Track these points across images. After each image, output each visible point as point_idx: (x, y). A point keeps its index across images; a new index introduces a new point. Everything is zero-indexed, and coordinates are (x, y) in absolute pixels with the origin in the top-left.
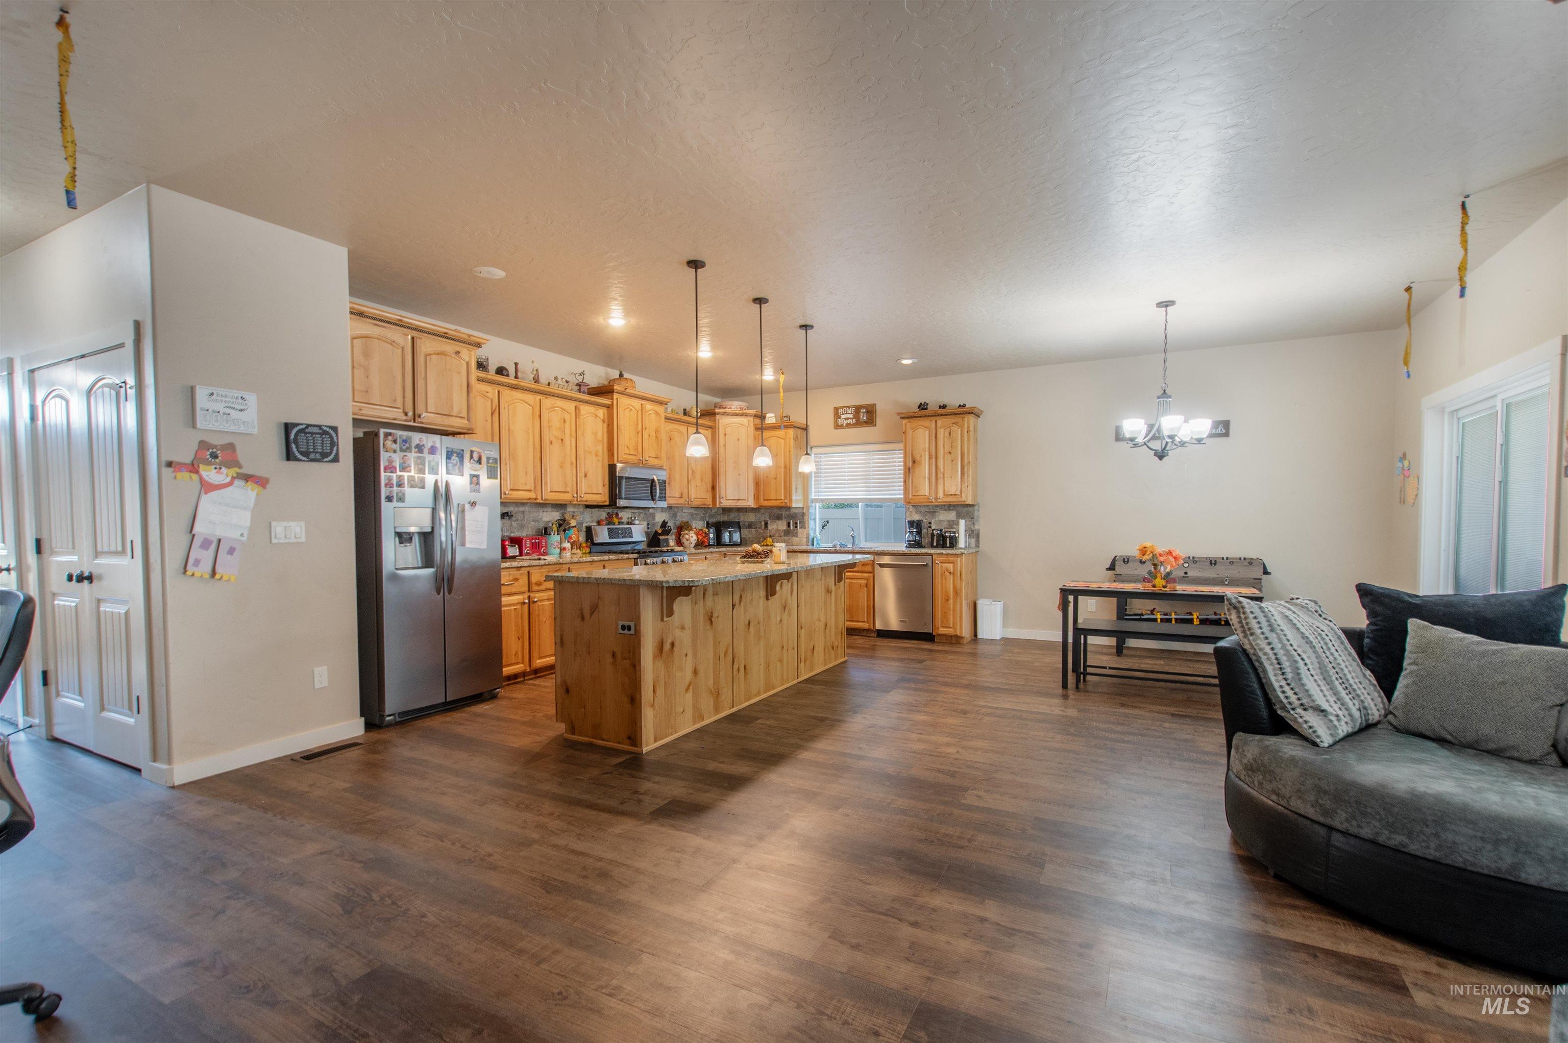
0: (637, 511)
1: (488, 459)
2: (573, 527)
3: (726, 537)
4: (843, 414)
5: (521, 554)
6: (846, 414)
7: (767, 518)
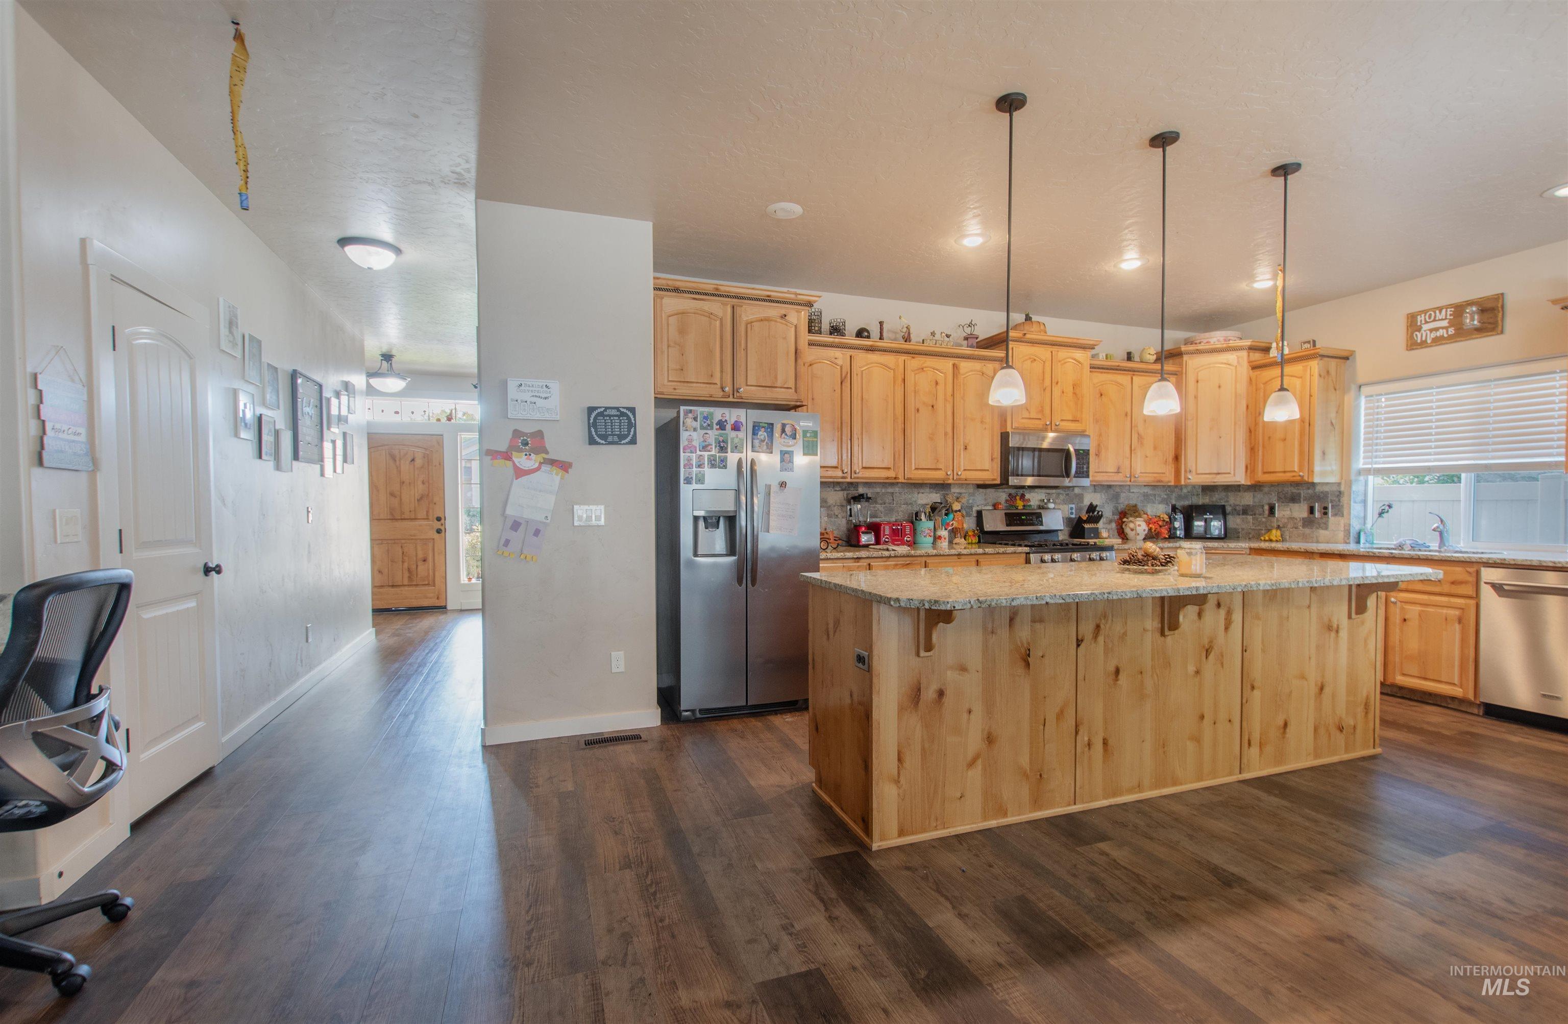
0: (1054, 491)
1: (805, 432)
2: (956, 511)
3: (1198, 525)
4: (1426, 322)
5: (878, 542)
6: (1435, 320)
7: (1274, 500)
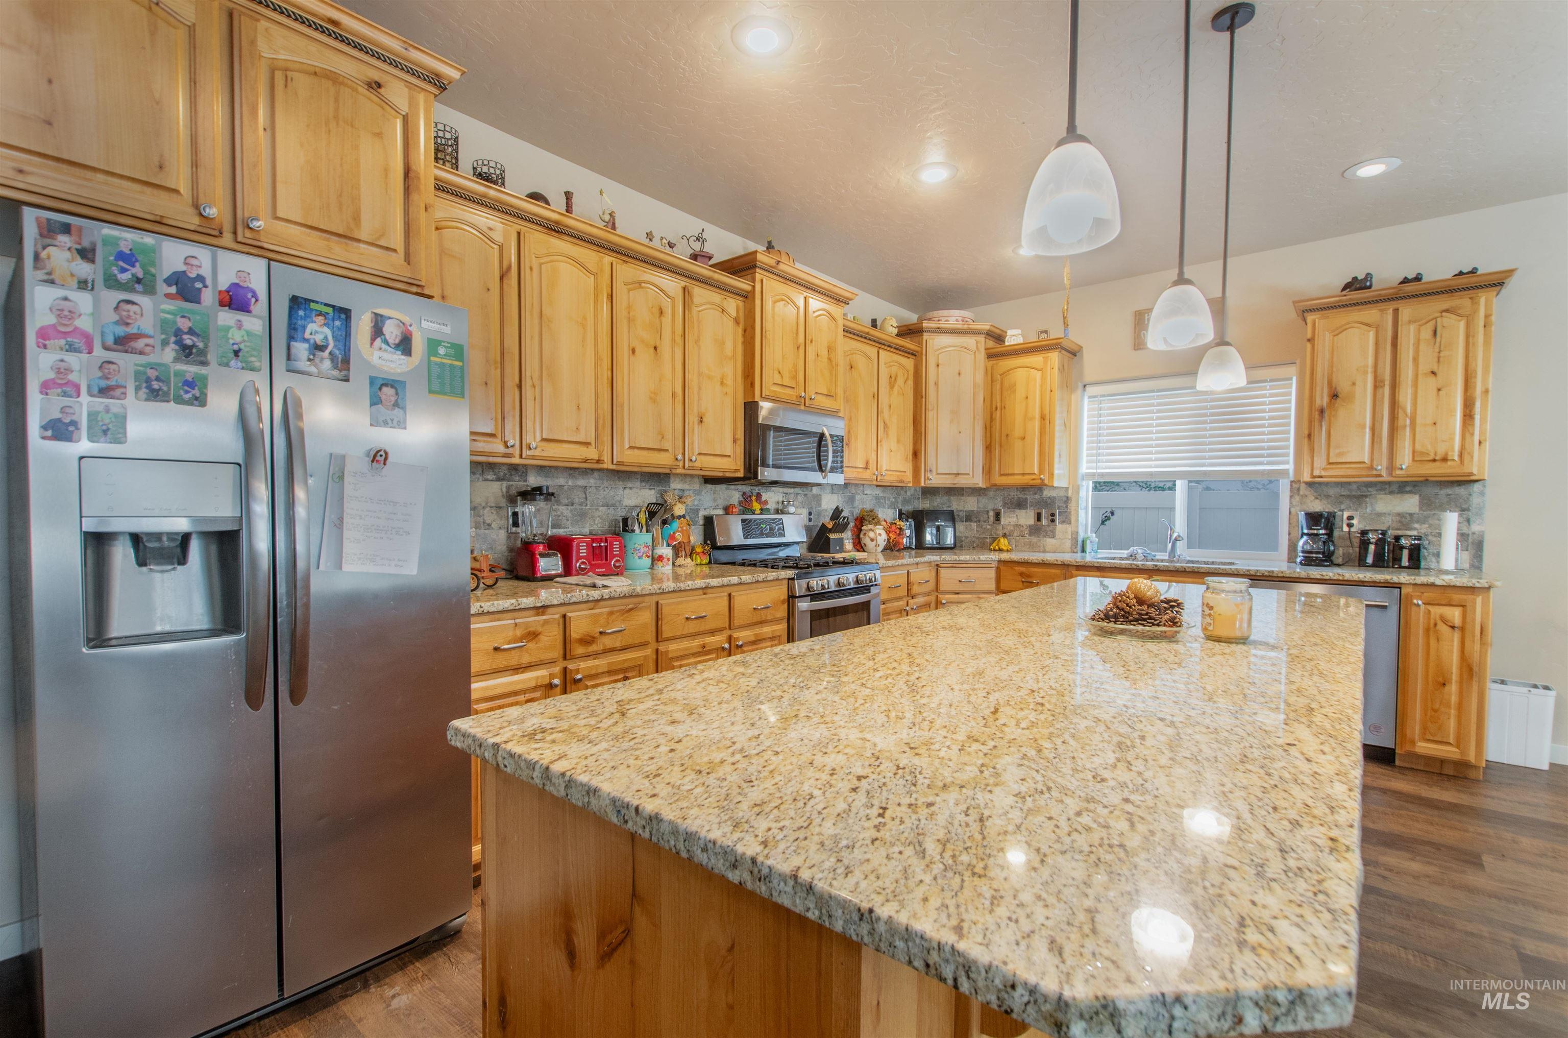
0: (791, 490)
1: (433, 345)
2: (679, 517)
3: (931, 536)
5: (568, 570)
7: (999, 505)
